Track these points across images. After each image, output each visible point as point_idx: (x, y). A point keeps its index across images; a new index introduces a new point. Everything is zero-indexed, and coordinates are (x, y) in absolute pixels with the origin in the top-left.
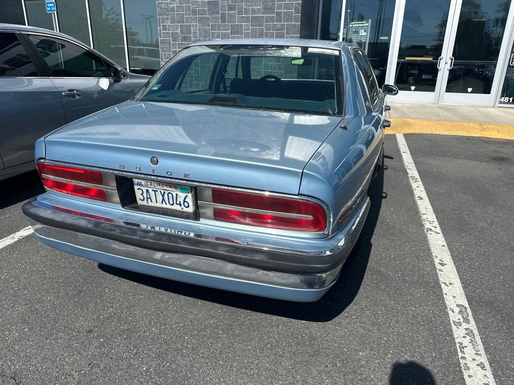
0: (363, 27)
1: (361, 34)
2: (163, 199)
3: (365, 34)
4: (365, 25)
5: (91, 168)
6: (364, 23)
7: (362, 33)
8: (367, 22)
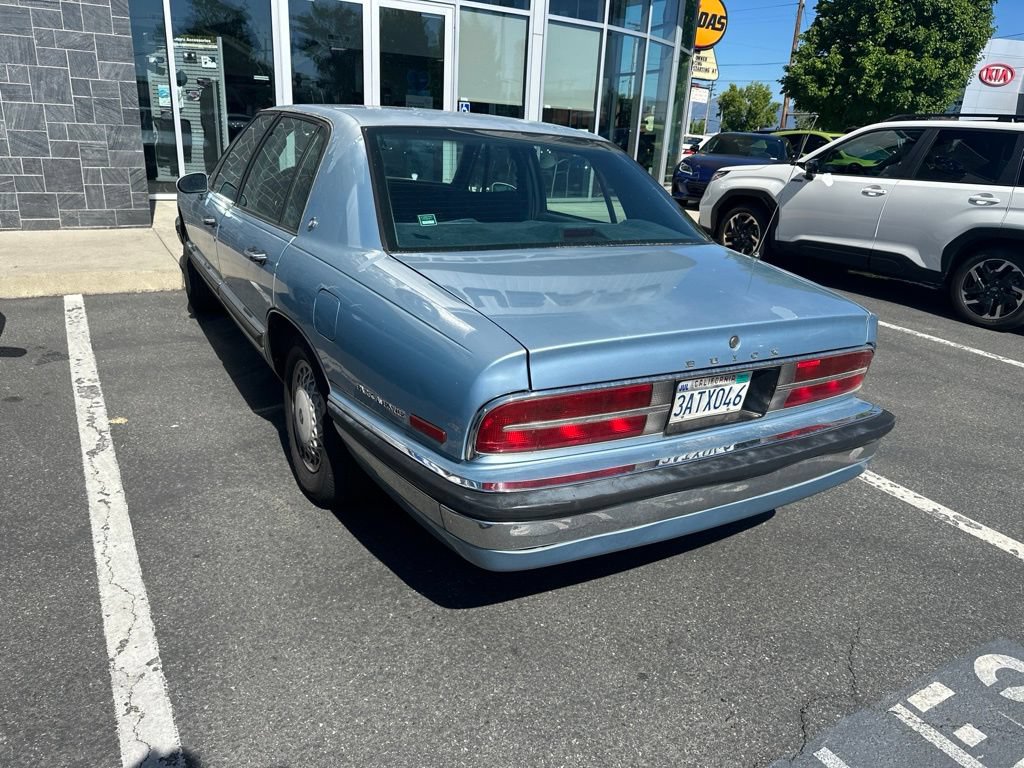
0: (205, 50)
1: (204, 65)
2: (709, 403)
3: (214, 65)
4: (210, 47)
5: (634, 381)
6: (206, 43)
7: (206, 62)
8: (214, 42)
